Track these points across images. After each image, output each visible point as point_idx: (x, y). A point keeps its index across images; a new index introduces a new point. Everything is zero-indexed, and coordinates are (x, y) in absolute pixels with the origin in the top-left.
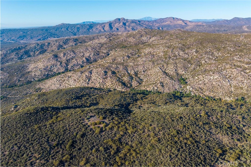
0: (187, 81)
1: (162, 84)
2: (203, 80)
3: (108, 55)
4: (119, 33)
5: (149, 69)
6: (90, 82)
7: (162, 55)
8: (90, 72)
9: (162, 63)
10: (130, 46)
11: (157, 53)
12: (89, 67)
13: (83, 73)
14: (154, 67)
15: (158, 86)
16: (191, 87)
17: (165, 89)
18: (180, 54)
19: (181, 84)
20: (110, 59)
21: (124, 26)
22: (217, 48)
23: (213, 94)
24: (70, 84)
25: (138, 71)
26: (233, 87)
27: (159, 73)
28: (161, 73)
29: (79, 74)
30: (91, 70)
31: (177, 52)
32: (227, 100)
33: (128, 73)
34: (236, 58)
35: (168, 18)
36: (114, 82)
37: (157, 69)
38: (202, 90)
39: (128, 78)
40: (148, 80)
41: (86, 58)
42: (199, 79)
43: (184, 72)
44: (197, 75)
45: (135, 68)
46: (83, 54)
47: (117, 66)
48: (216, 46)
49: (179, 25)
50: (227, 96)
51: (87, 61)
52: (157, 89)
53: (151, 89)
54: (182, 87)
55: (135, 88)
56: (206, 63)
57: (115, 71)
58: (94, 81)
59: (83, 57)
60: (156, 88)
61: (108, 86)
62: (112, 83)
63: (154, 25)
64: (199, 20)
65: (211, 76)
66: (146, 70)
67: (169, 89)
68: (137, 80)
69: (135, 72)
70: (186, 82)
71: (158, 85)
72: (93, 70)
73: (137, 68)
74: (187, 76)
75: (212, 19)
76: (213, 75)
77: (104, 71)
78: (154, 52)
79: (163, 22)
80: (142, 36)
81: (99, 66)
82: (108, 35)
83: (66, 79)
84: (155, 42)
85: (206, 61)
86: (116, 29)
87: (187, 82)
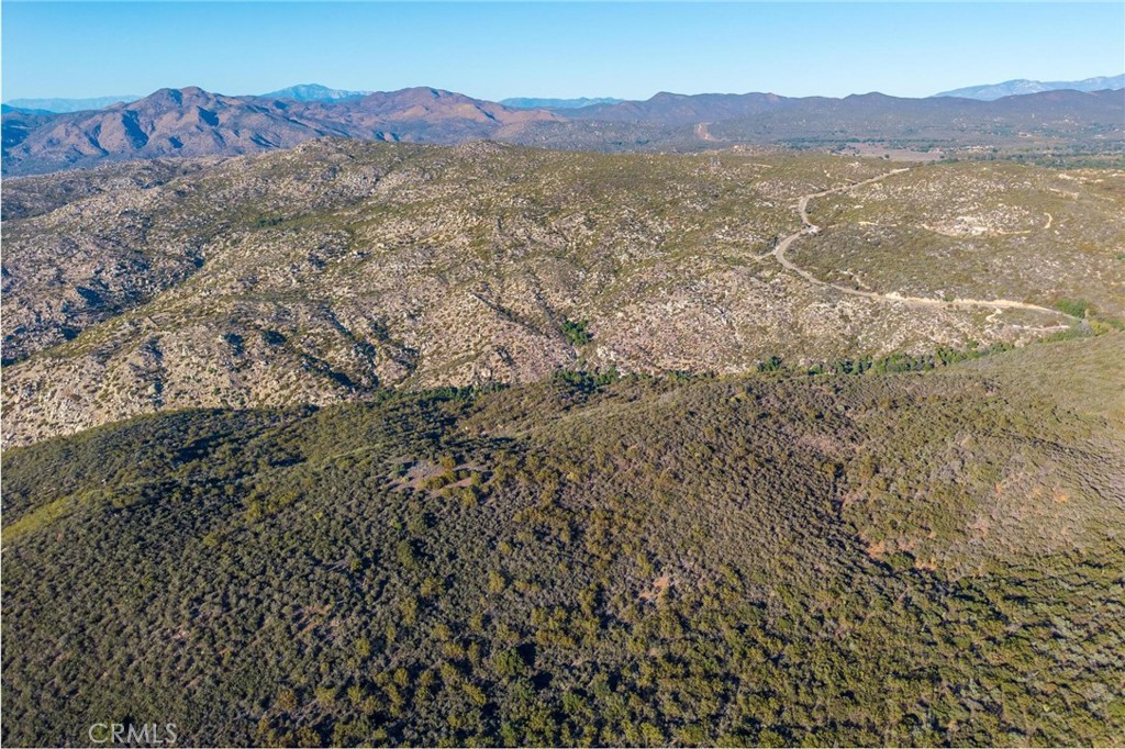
0: (590, 331)
1: (505, 356)
2: (644, 321)
3: (199, 263)
4: (204, 160)
5: (433, 306)
6: (164, 393)
7: (464, 244)
8: (148, 348)
9: (477, 274)
10: (297, 217)
11: (440, 239)
12: (132, 328)
13: (109, 357)
14: (449, 293)
15: (494, 364)
16: (609, 350)
17: (520, 371)
18: (535, 237)
19: (571, 344)
20: (231, 280)
21: (207, 127)
22: (652, 204)
23: (686, 361)
24: (50, 420)
25: (385, 318)
26: (737, 328)
27: (479, 316)
28: (486, 312)
29: (92, 365)
30: (147, 337)
31: (522, 230)
32: (731, 376)
33: (341, 329)
34: (721, 237)
35: (408, 90)
36: (295, 378)
37: (468, 302)
38: (649, 354)
39: (353, 352)
40: (441, 349)
41: (79, 287)
42: (631, 319)
43: (569, 301)
44: (619, 304)
45: (368, 307)
46: (53, 271)
47: (280, 307)
48: (646, 200)
49: (464, 120)
50: (729, 361)
51: (91, 303)
52: (489, 374)
53: (468, 379)
54: (578, 353)
55: (396, 386)
56: (633, 262)
57: (280, 330)
58: (187, 387)
59: (57, 284)
60: (485, 373)
61: (264, 400)
62: (283, 381)
63: (354, 123)
64: (531, 100)
65: (666, 304)
66: (420, 310)
67: (534, 369)
68: (394, 354)
69: (376, 325)
70: (589, 336)
71: (491, 359)
72: (158, 338)
73: (376, 304)
74: (584, 313)
75: (578, 97)
76: (672, 297)
77: (226, 337)
78: (425, 234)
79: (394, 108)
80: (335, 169)
81: (187, 317)
82: (145, 172)
83: (17, 399)
84: (406, 194)
85: (631, 255)
86: (166, 144)
87: (592, 335)
